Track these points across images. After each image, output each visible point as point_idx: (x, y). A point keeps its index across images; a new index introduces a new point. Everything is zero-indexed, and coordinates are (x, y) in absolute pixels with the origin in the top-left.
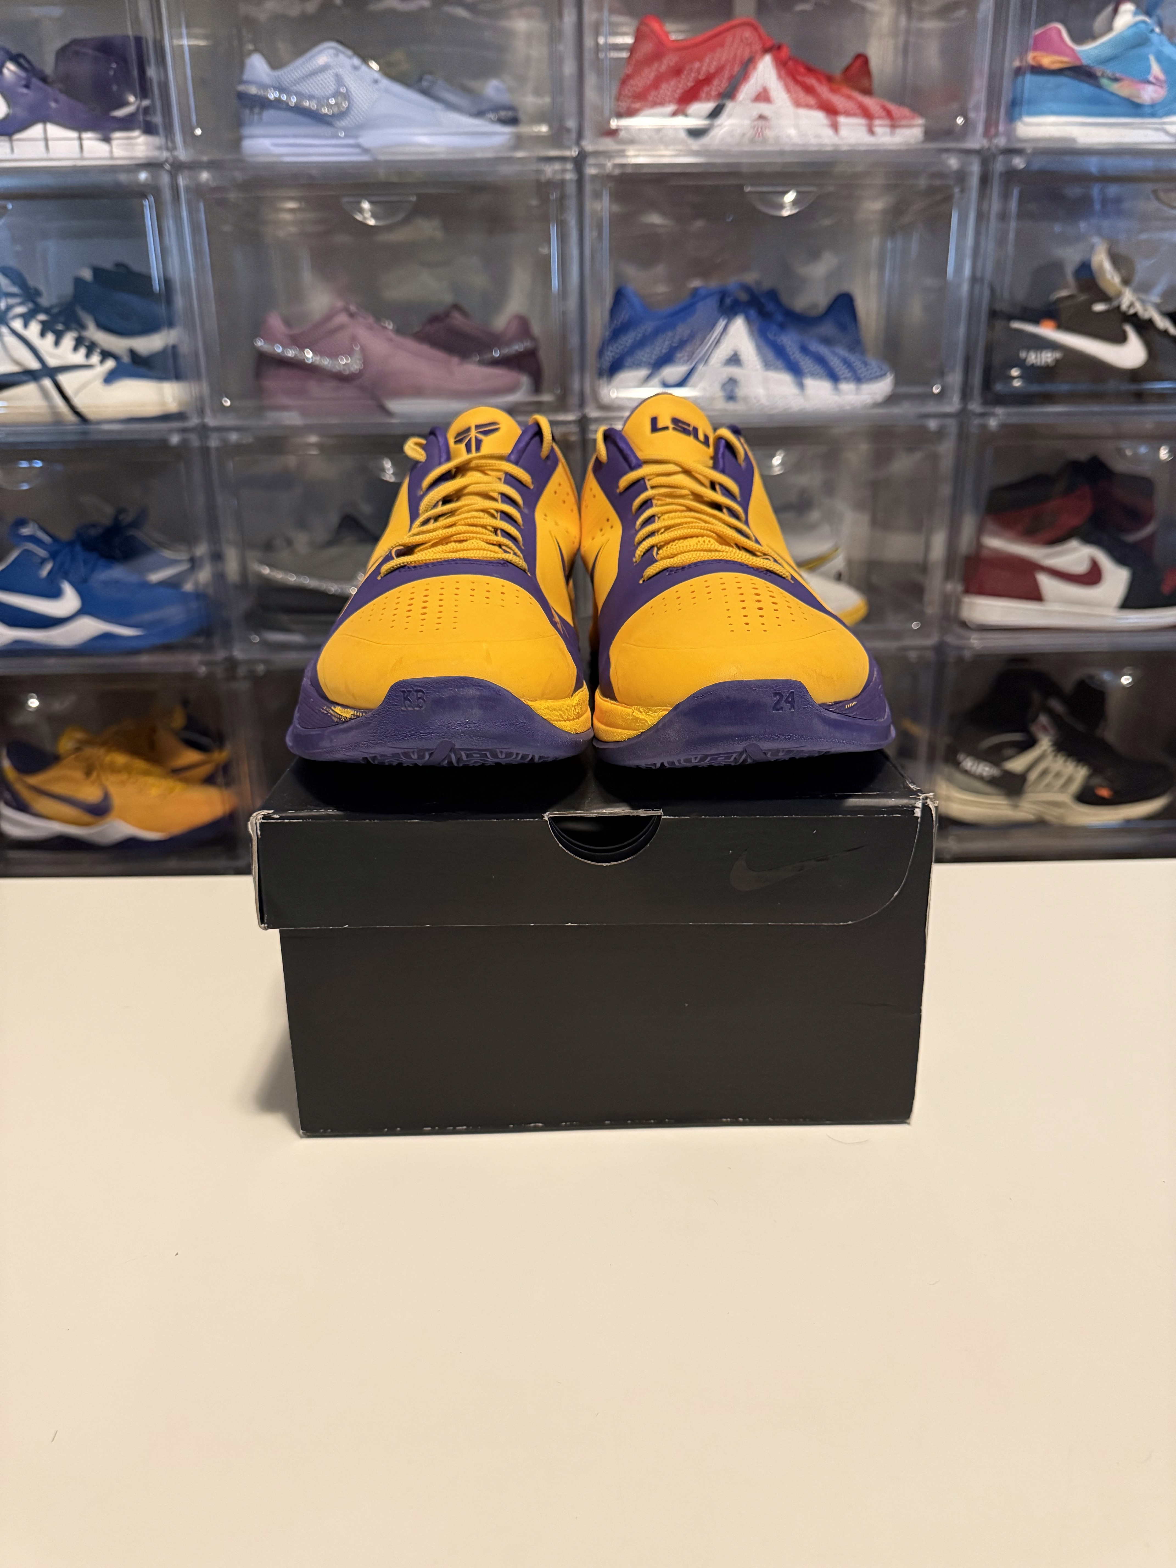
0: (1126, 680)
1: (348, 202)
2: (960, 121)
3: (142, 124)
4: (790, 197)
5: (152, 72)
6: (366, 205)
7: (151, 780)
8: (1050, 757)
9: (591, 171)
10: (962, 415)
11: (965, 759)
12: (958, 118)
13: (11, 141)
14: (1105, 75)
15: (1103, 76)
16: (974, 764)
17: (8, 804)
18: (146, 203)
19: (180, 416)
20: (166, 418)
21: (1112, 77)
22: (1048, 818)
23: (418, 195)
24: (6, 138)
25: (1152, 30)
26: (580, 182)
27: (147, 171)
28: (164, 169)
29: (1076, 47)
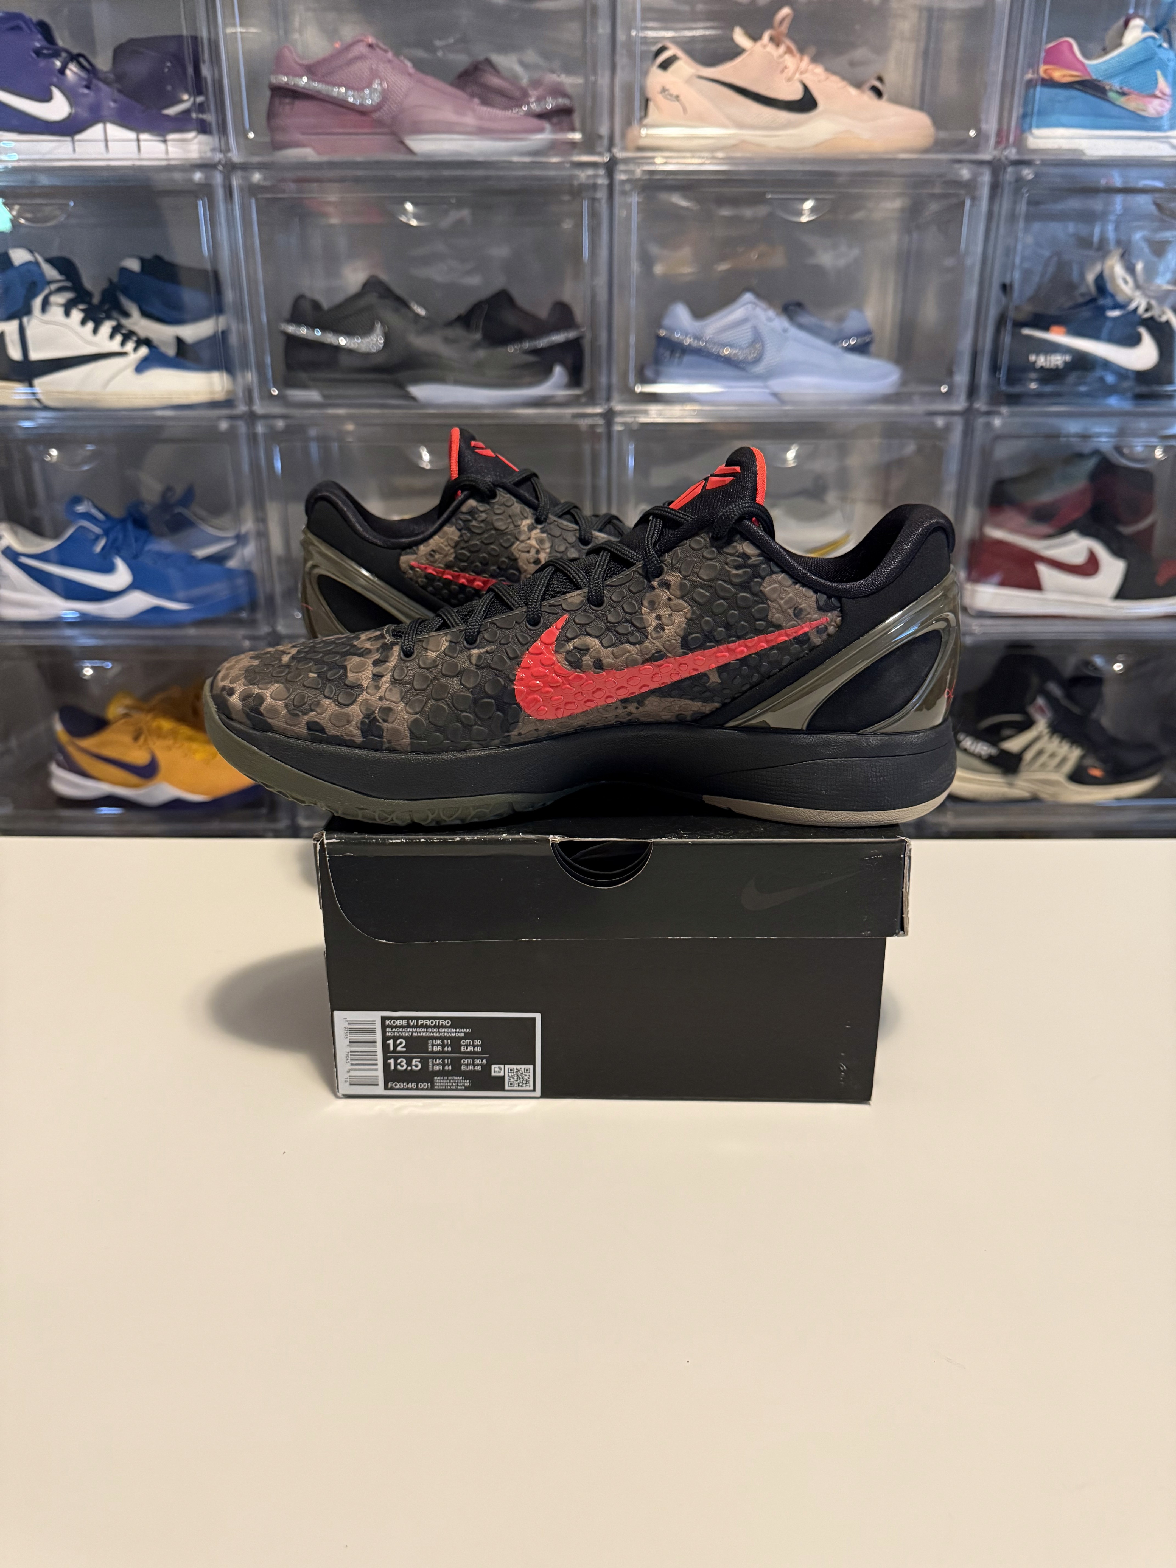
0: (1118, 667)
2: (972, 133)
3: (197, 123)
4: (809, 204)
5: (206, 70)
6: (409, 207)
7: (195, 746)
8: (1046, 738)
9: (621, 176)
10: (968, 415)
11: (964, 739)
12: (971, 131)
13: (73, 141)
14: (1114, 89)
15: (1111, 90)
16: (973, 743)
17: (59, 765)
18: (200, 203)
19: (228, 403)
20: (213, 405)
21: (1120, 91)
22: (1043, 796)
24: (68, 138)
25: (1160, 46)
26: (611, 187)
27: (201, 171)
28: (218, 169)
29: (1086, 62)
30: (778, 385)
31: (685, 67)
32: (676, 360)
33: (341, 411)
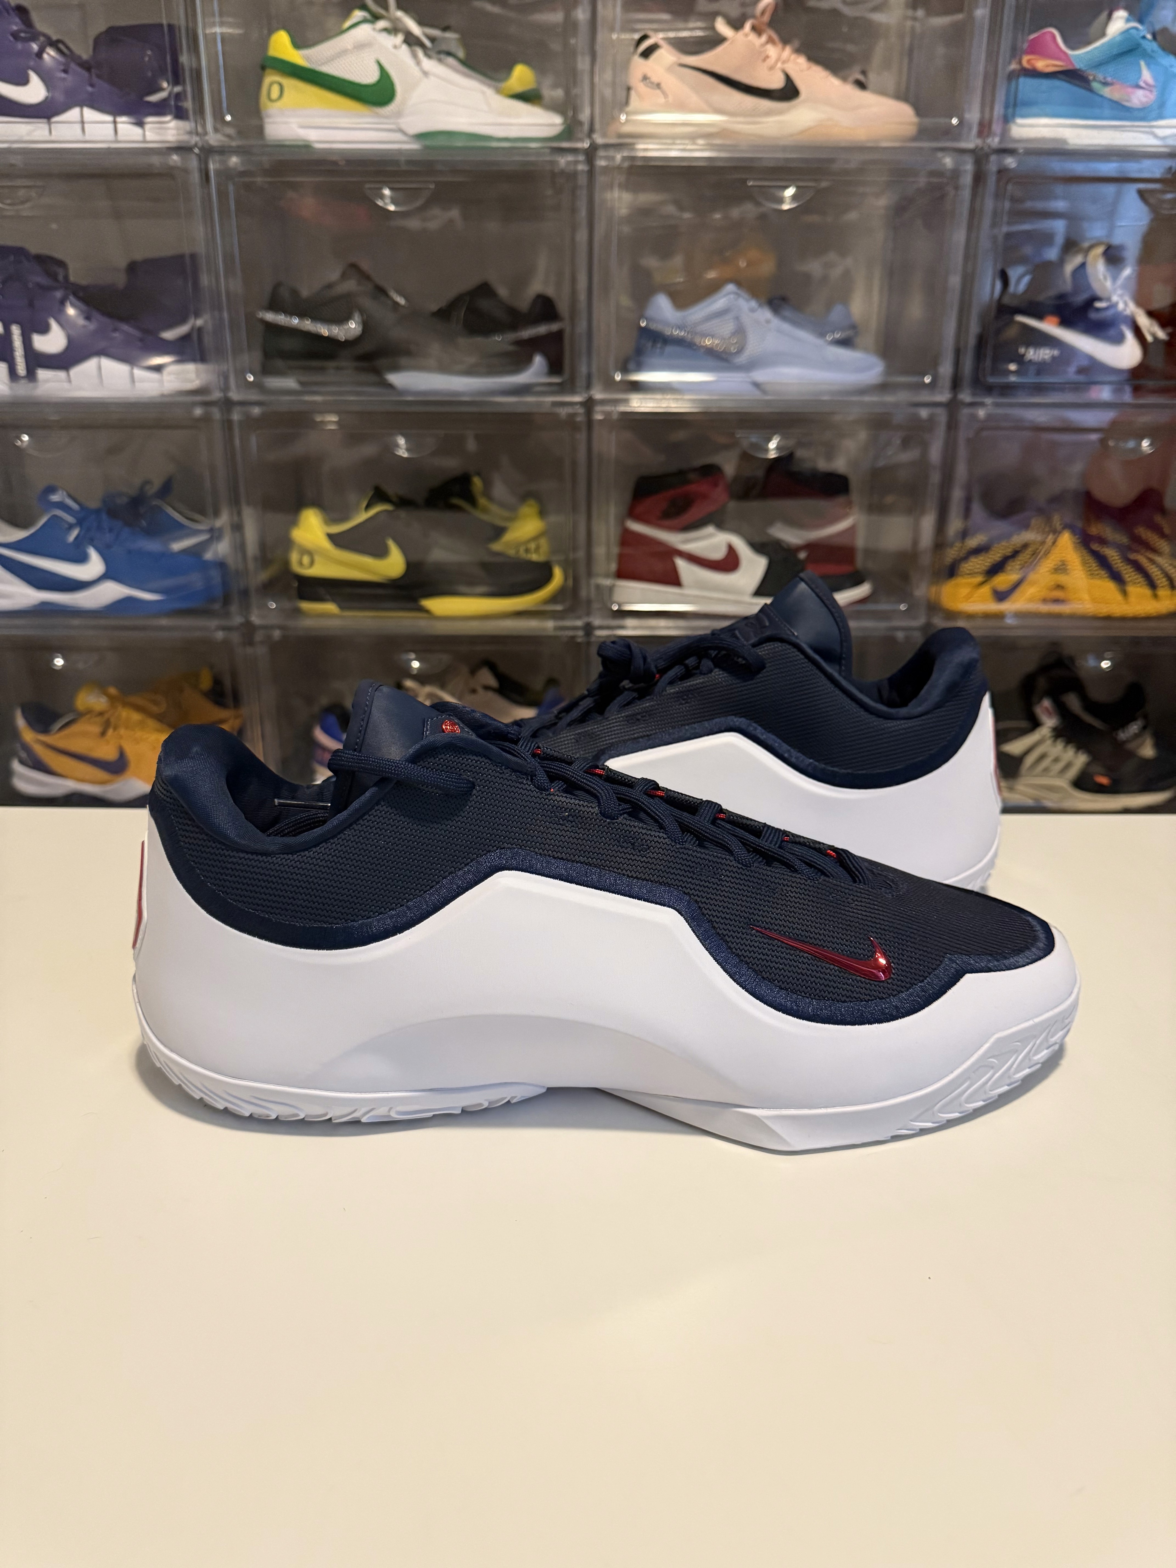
0: (1105, 664)
1: (370, 189)
2: (955, 121)
3: (173, 109)
4: (790, 192)
5: (184, 59)
6: (387, 192)
8: (1050, 742)
9: (602, 163)
10: (952, 406)
12: (954, 119)
13: (49, 123)
14: (1097, 79)
15: (1094, 80)
17: (22, 762)
19: (202, 392)
21: (1103, 81)
23: (436, 183)
24: (45, 120)
25: (1144, 37)
26: (591, 173)
27: (177, 154)
28: (194, 153)
29: (1070, 52)
30: (760, 375)
31: (666, 56)
32: (658, 351)
33: (318, 398)
